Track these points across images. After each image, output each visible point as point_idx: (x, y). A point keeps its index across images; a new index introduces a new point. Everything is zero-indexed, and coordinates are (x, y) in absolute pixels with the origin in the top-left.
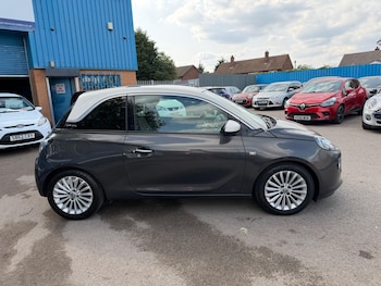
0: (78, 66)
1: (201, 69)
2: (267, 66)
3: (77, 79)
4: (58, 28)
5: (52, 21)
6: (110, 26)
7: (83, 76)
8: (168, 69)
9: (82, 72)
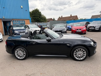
0: (12, 18)
1: (54, 19)
2: (71, 18)
3: (11, 22)
4: (6, 7)
5: (4, 5)
6: (22, 7)
7: (13, 21)
8: (44, 19)
9: (13, 20)
